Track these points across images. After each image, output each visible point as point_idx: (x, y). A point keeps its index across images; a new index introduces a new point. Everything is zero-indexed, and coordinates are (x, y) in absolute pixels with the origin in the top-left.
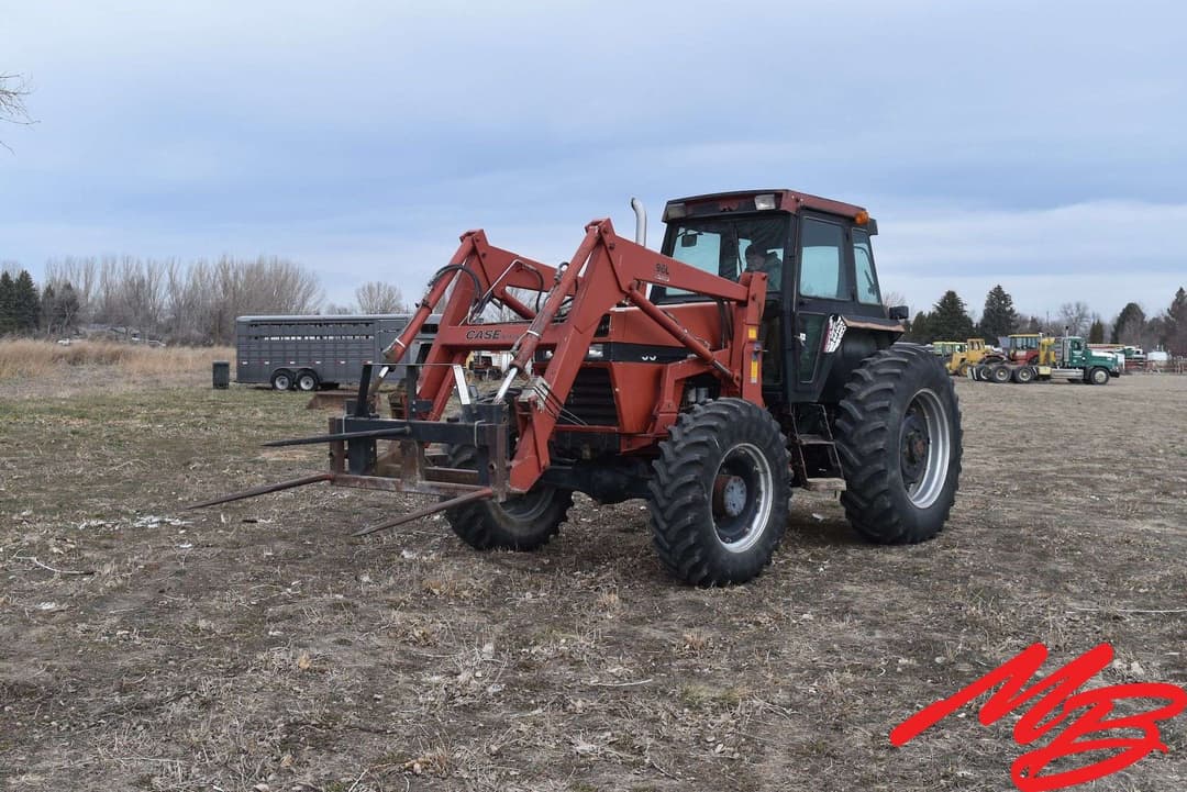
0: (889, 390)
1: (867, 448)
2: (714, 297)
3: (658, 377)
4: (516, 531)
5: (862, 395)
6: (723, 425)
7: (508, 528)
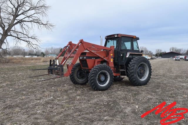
0: (135, 63)
1: (131, 71)
2: (105, 50)
3: (95, 61)
4: (80, 82)
5: (131, 64)
6: (99, 68)
7: (79, 82)
